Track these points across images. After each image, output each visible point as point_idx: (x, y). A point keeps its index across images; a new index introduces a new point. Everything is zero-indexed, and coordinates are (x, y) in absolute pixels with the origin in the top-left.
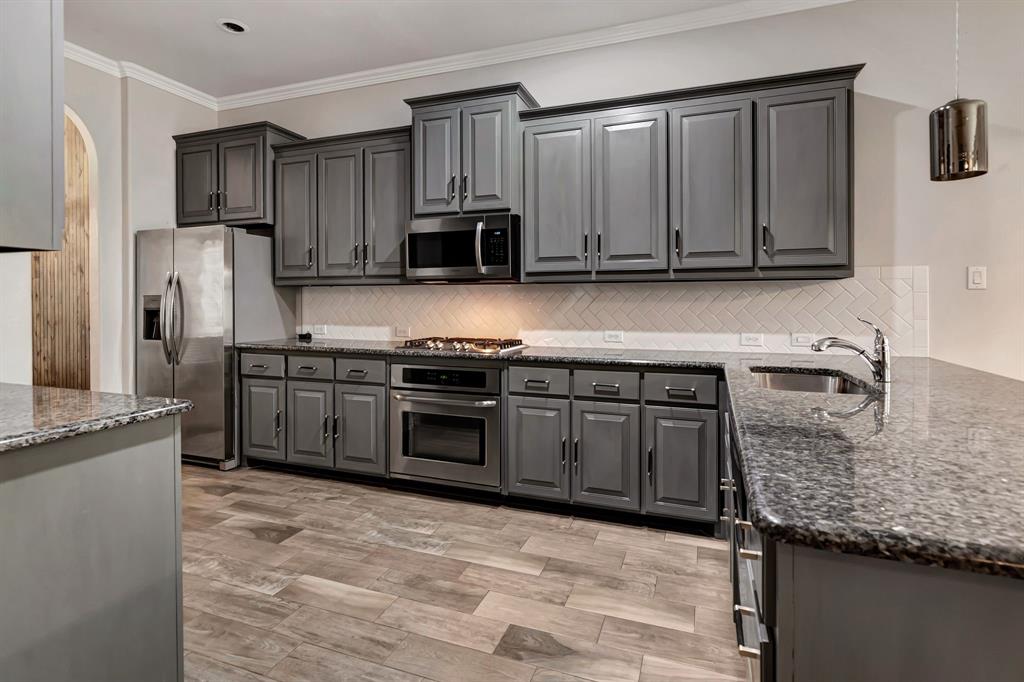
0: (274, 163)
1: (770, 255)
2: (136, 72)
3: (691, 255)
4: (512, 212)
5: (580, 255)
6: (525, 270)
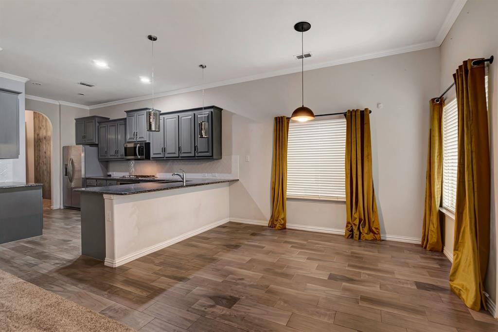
0: (98, 127)
1: (198, 153)
2: (63, 103)
3: (183, 153)
4: (147, 142)
5: (162, 153)
6: (151, 157)
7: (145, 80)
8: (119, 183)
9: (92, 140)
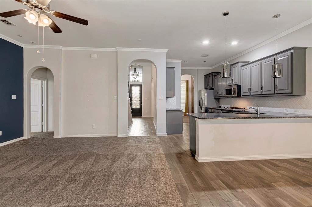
0: (214, 78)
1: (277, 91)
2: (198, 68)
3: (265, 91)
4: (239, 85)
5: (248, 92)
6: (242, 95)
7: (234, 43)
8: (222, 111)
9: (211, 86)
